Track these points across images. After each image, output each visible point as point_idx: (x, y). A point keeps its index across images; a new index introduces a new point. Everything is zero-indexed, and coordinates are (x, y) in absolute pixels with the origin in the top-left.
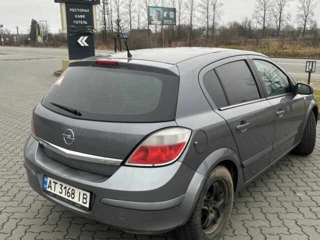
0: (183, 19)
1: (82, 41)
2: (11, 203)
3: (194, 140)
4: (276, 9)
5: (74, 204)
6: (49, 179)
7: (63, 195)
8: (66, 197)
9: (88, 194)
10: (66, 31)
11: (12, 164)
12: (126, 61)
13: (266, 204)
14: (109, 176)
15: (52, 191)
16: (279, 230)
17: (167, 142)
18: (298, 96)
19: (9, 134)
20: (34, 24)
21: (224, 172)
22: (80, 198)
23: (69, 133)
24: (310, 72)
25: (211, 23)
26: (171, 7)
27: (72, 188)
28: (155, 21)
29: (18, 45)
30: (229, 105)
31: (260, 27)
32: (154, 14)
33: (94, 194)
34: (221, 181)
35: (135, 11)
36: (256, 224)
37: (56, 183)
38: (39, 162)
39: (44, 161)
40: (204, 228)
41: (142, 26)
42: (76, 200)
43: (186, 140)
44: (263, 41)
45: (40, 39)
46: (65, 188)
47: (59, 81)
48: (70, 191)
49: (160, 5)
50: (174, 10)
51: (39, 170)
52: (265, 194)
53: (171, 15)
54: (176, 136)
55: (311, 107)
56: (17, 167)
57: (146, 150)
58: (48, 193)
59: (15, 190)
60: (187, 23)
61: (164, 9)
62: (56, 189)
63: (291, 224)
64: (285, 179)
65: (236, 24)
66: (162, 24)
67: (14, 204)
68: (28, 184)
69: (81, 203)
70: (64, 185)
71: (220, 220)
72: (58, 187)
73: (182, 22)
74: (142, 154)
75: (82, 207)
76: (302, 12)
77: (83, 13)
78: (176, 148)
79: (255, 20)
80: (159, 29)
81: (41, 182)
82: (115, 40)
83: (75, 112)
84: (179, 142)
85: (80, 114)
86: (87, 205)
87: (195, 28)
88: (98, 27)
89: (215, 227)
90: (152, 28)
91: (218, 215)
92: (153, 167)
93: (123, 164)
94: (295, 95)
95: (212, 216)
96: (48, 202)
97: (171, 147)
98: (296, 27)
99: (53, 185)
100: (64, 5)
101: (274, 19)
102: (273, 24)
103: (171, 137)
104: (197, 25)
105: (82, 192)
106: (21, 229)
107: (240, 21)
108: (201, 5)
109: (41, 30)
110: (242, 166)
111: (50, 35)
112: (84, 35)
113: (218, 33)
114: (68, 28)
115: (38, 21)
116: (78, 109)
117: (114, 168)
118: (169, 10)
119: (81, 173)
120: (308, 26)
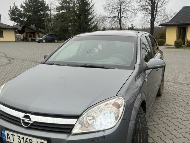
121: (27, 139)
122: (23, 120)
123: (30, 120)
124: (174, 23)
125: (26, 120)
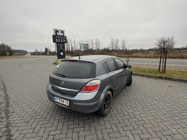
0: (90, 47)
1: (62, 54)
2: (42, 105)
3: (101, 83)
4: (116, 45)
5: (64, 105)
6: (55, 97)
7: (60, 102)
8: (61, 103)
9: (69, 102)
10: (56, 51)
11: (41, 92)
12: (78, 60)
13: (120, 101)
14: (75, 96)
15: (57, 101)
16: (125, 109)
17: (93, 84)
18: (127, 69)
19: (40, 83)
20: (46, 49)
21: (109, 92)
22: (66, 103)
23: (62, 82)
24: (128, 62)
25: (98, 48)
26: (87, 44)
27: (63, 100)
28: (82, 48)
29: (41, 55)
30: (110, 72)
31: (111, 49)
32: (82, 46)
33: (71, 101)
34: (109, 95)
35: (76, 45)
36: (119, 107)
37: (58, 98)
38: (52, 92)
39: (53, 91)
40: (105, 110)
41: (78, 49)
42: (64, 104)
43: (99, 83)
44: (113, 53)
45: (48, 53)
46: (61, 100)
47: (58, 66)
48: (62, 101)
49: (83, 43)
50: (88, 45)
51: (52, 94)
52: (120, 98)
53: (87, 46)
54: (96, 82)
55: (130, 72)
56: (43, 93)
57: (87, 87)
58: (55, 101)
59: (43, 100)
60: (91, 48)
61: (85, 44)
62: (58, 100)
63: (129, 107)
64: (125, 93)
65: (105, 48)
66: (84, 48)
67: (43, 105)
68: (48, 98)
69: (66, 104)
70: (61, 99)
71: (108, 107)
72: (58, 99)
73: (90, 48)
74: (86, 88)
75: (67, 106)
76: (122, 45)
77: (61, 46)
78: (96, 86)
79: (110, 47)
80: (83, 50)
81: (53, 98)
82: (72, 53)
83: (64, 76)
84: (97, 84)
85: (65, 76)
86: (68, 105)
87: (93, 49)
88: (66, 49)
89: (107, 109)
90: (81, 50)
91: (108, 105)
92: (89, 92)
93: (80, 92)
94: (126, 68)
95: (106, 106)
96: (54, 104)
97: (94, 86)
98: (121, 49)
99: (57, 99)
100: (56, 43)
101: (115, 47)
102: (115, 48)
103: (94, 83)
104: (94, 49)
105: (67, 101)
106: (46, 114)
107: (106, 48)
108: (95, 43)
109: (48, 50)
110: (114, 90)
111: (51, 52)
112: (62, 52)
113: (100, 51)
114: (57, 50)
115: (47, 48)
116: (65, 75)
117: (77, 93)
118: (86, 44)
119: (66, 95)
120: (124, 49)
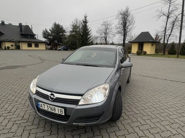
121: (52, 107)
122: (50, 96)
123: (54, 97)
124: (136, 41)
125: (52, 96)
